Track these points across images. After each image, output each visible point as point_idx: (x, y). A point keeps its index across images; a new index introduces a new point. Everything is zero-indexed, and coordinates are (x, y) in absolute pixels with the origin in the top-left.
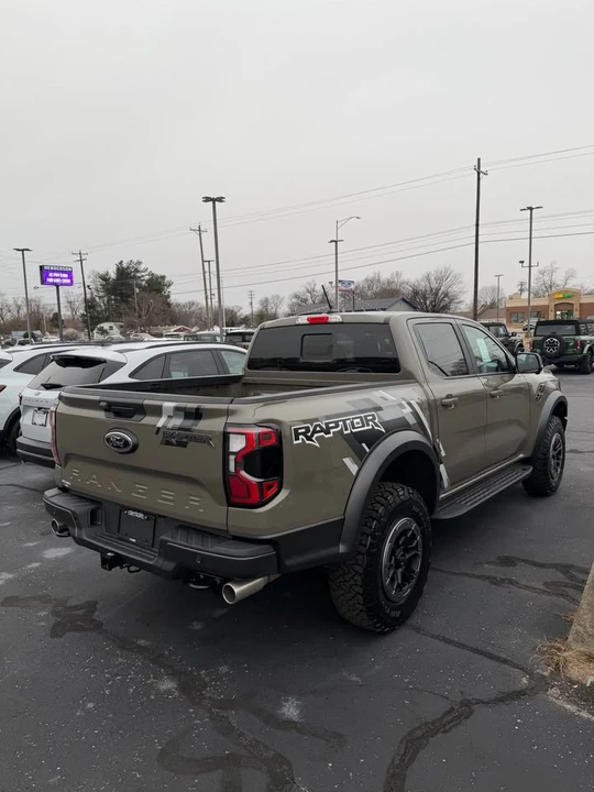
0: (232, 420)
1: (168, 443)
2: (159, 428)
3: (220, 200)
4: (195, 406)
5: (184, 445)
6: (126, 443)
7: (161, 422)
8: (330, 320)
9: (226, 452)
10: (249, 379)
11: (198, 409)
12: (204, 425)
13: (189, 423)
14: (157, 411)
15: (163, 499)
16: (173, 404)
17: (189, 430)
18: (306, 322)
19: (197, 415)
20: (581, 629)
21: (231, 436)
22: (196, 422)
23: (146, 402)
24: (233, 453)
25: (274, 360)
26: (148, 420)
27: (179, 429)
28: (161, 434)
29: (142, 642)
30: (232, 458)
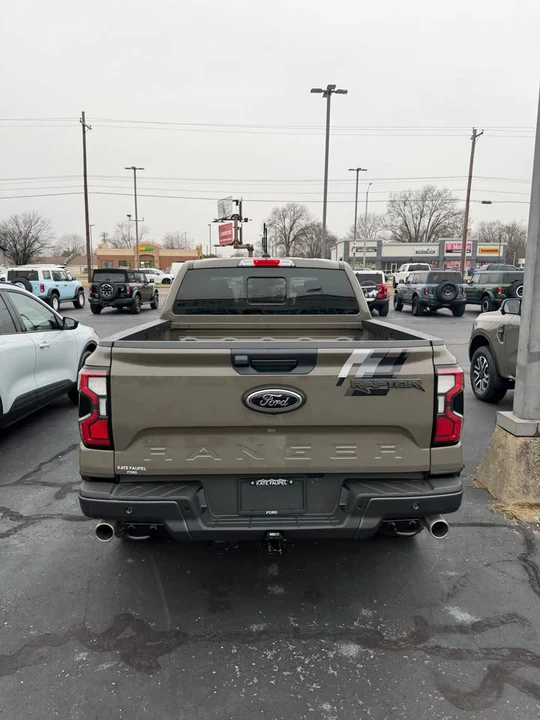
0: (437, 361)
2: (342, 379)
4: (400, 350)
5: (384, 393)
6: (293, 400)
7: (345, 371)
8: (281, 264)
9: (436, 394)
11: (403, 354)
12: (407, 370)
13: (387, 369)
14: (341, 360)
16: (368, 351)
17: (391, 376)
18: (252, 264)
19: (401, 359)
21: (439, 377)
22: (397, 367)
23: (320, 351)
24: (441, 394)
26: (319, 371)
27: (375, 376)
28: (346, 384)
30: (441, 400)
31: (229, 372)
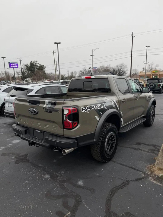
0: (64, 105)
1: (47, 112)
2: (44, 108)
3: (59, 43)
4: (54, 101)
5: (51, 112)
6: (35, 112)
7: (45, 106)
8: (91, 78)
9: (63, 114)
10: (68, 94)
11: (55, 102)
12: (57, 107)
13: (52, 106)
14: (44, 103)
15: (46, 127)
16: (48, 101)
17: (53, 108)
18: (85, 78)
19: (55, 104)
20: (158, 162)
21: (64, 110)
22: (54, 106)
23: (40, 100)
24: (65, 115)
25: (75, 89)
26: (41, 105)
27: (50, 108)
28: (45, 109)
29: (40, 165)
30: (65, 116)
31: (27, 104)
